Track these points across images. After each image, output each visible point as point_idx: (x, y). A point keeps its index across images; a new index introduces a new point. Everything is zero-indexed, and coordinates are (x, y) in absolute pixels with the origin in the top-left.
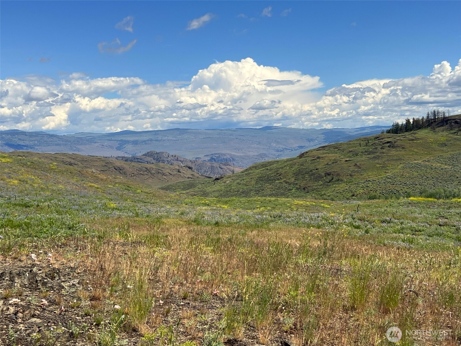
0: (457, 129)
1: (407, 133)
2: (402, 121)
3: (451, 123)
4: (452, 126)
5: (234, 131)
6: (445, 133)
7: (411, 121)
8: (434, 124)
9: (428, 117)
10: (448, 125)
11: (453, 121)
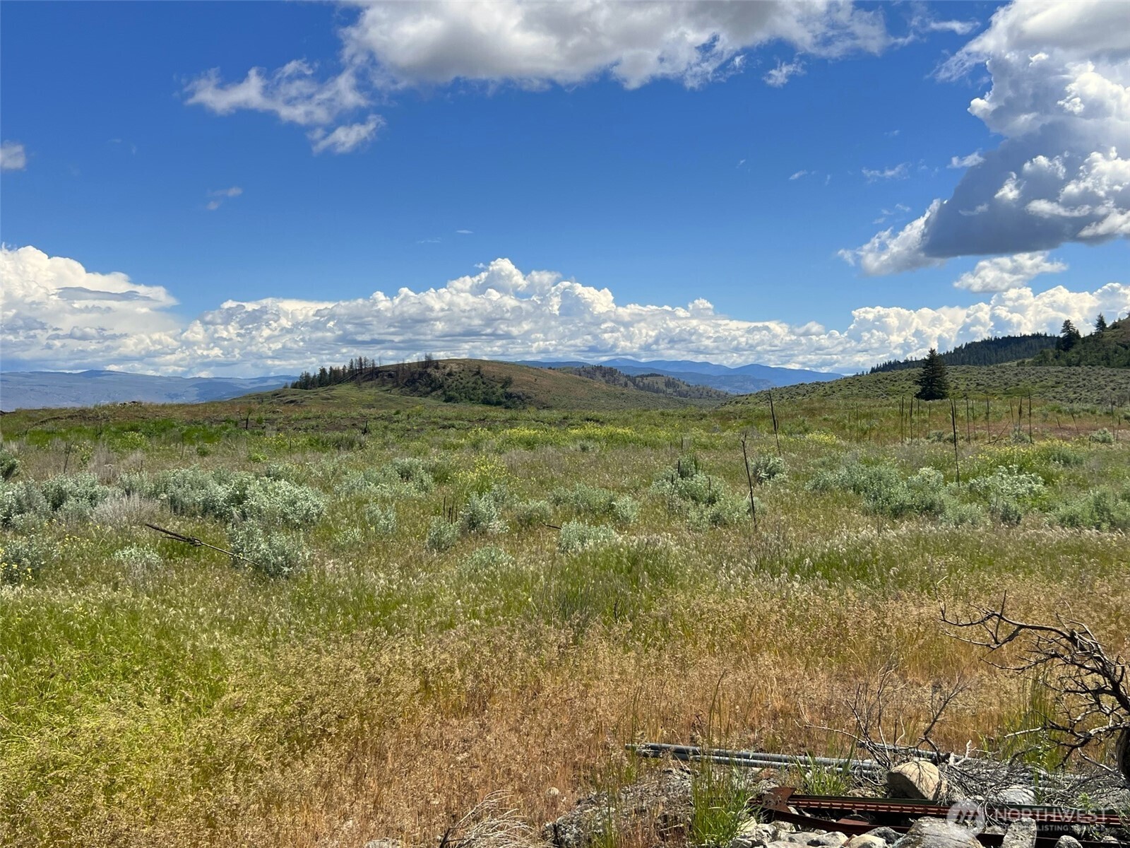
0: (390, 385)
1: (321, 389)
2: (314, 371)
3: (383, 376)
4: (385, 380)
5: (27, 376)
6: (374, 391)
7: (328, 371)
8: (359, 377)
9: (351, 366)
10: (379, 379)
11: (386, 374)
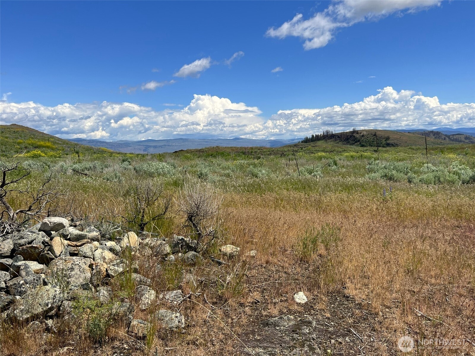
0: (338, 141)
1: (312, 143)
2: (309, 136)
3: (336, 137)
4: (336, 139)
5: (216, 140)
6: (332, 143)
7: (315, 136)
8: (326, 138)
9: (324, 134)
10: (334, 138)
11: (337, 136)
